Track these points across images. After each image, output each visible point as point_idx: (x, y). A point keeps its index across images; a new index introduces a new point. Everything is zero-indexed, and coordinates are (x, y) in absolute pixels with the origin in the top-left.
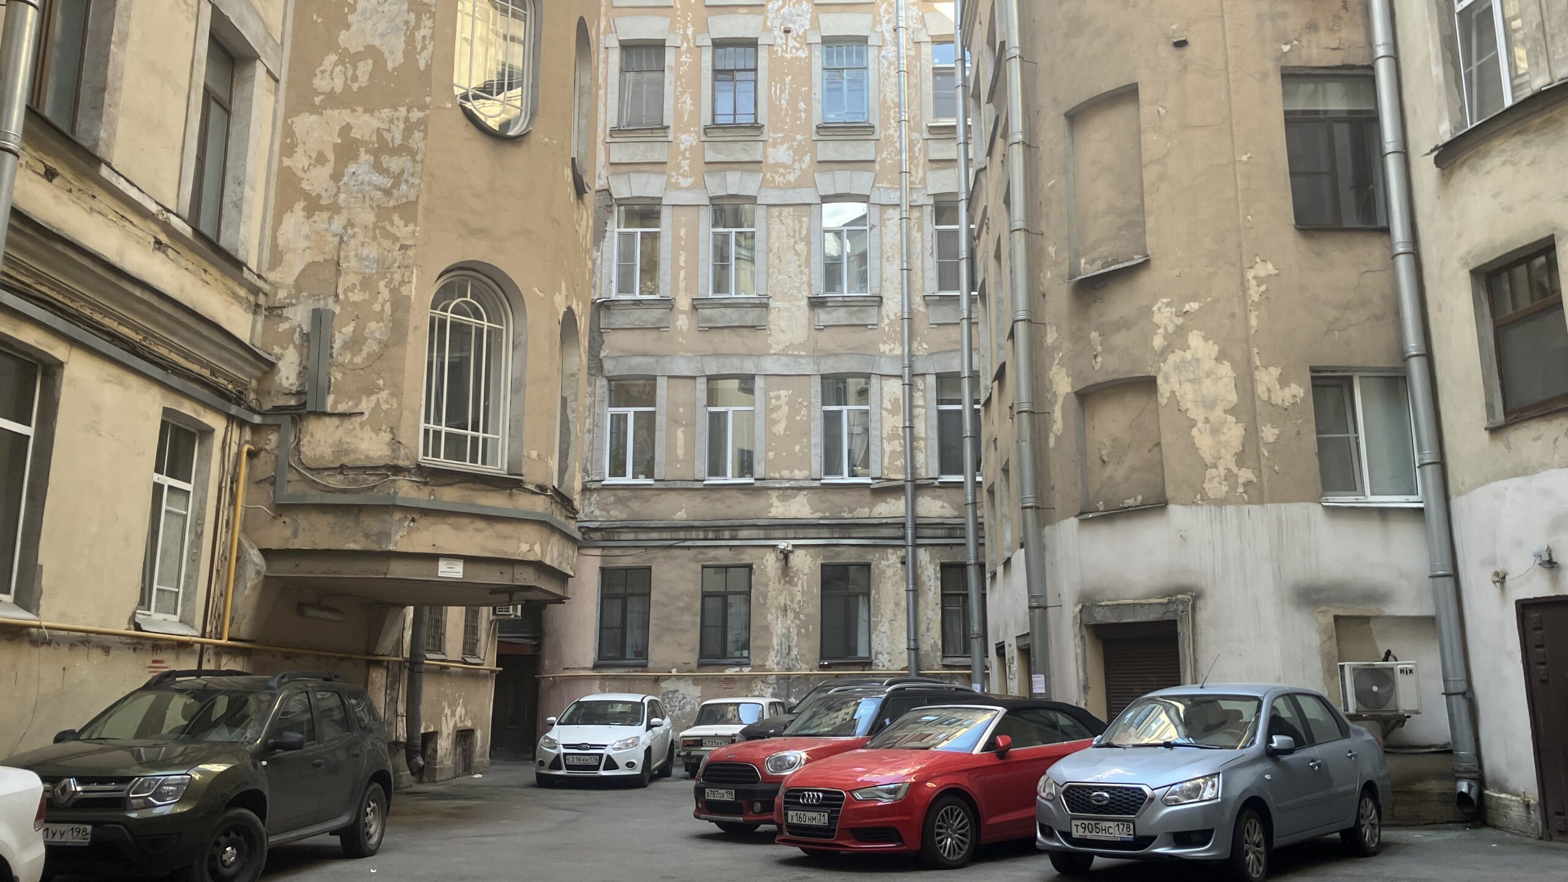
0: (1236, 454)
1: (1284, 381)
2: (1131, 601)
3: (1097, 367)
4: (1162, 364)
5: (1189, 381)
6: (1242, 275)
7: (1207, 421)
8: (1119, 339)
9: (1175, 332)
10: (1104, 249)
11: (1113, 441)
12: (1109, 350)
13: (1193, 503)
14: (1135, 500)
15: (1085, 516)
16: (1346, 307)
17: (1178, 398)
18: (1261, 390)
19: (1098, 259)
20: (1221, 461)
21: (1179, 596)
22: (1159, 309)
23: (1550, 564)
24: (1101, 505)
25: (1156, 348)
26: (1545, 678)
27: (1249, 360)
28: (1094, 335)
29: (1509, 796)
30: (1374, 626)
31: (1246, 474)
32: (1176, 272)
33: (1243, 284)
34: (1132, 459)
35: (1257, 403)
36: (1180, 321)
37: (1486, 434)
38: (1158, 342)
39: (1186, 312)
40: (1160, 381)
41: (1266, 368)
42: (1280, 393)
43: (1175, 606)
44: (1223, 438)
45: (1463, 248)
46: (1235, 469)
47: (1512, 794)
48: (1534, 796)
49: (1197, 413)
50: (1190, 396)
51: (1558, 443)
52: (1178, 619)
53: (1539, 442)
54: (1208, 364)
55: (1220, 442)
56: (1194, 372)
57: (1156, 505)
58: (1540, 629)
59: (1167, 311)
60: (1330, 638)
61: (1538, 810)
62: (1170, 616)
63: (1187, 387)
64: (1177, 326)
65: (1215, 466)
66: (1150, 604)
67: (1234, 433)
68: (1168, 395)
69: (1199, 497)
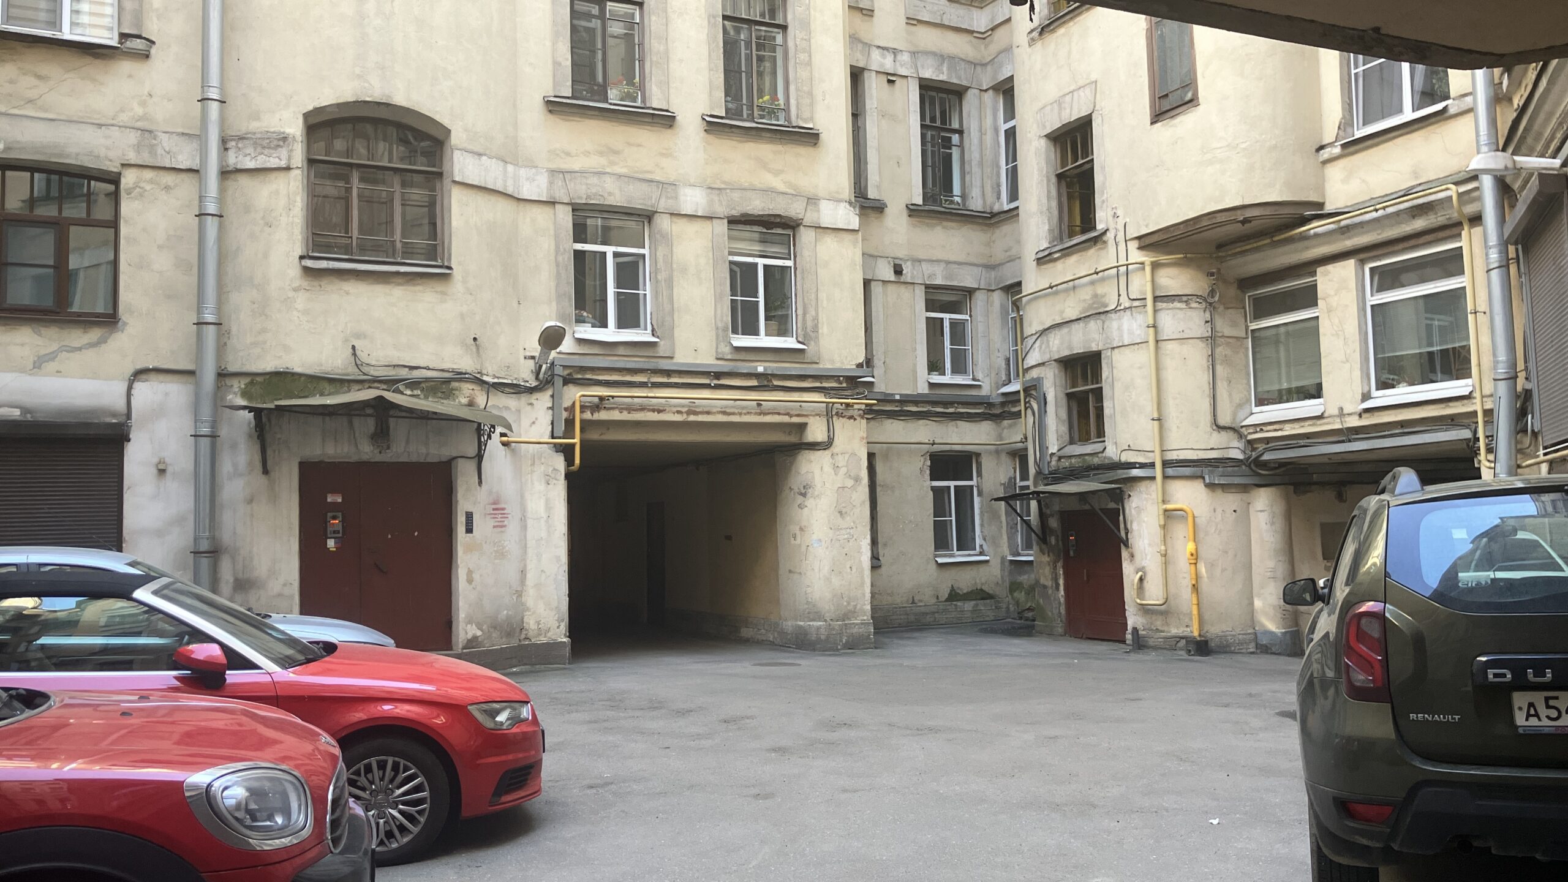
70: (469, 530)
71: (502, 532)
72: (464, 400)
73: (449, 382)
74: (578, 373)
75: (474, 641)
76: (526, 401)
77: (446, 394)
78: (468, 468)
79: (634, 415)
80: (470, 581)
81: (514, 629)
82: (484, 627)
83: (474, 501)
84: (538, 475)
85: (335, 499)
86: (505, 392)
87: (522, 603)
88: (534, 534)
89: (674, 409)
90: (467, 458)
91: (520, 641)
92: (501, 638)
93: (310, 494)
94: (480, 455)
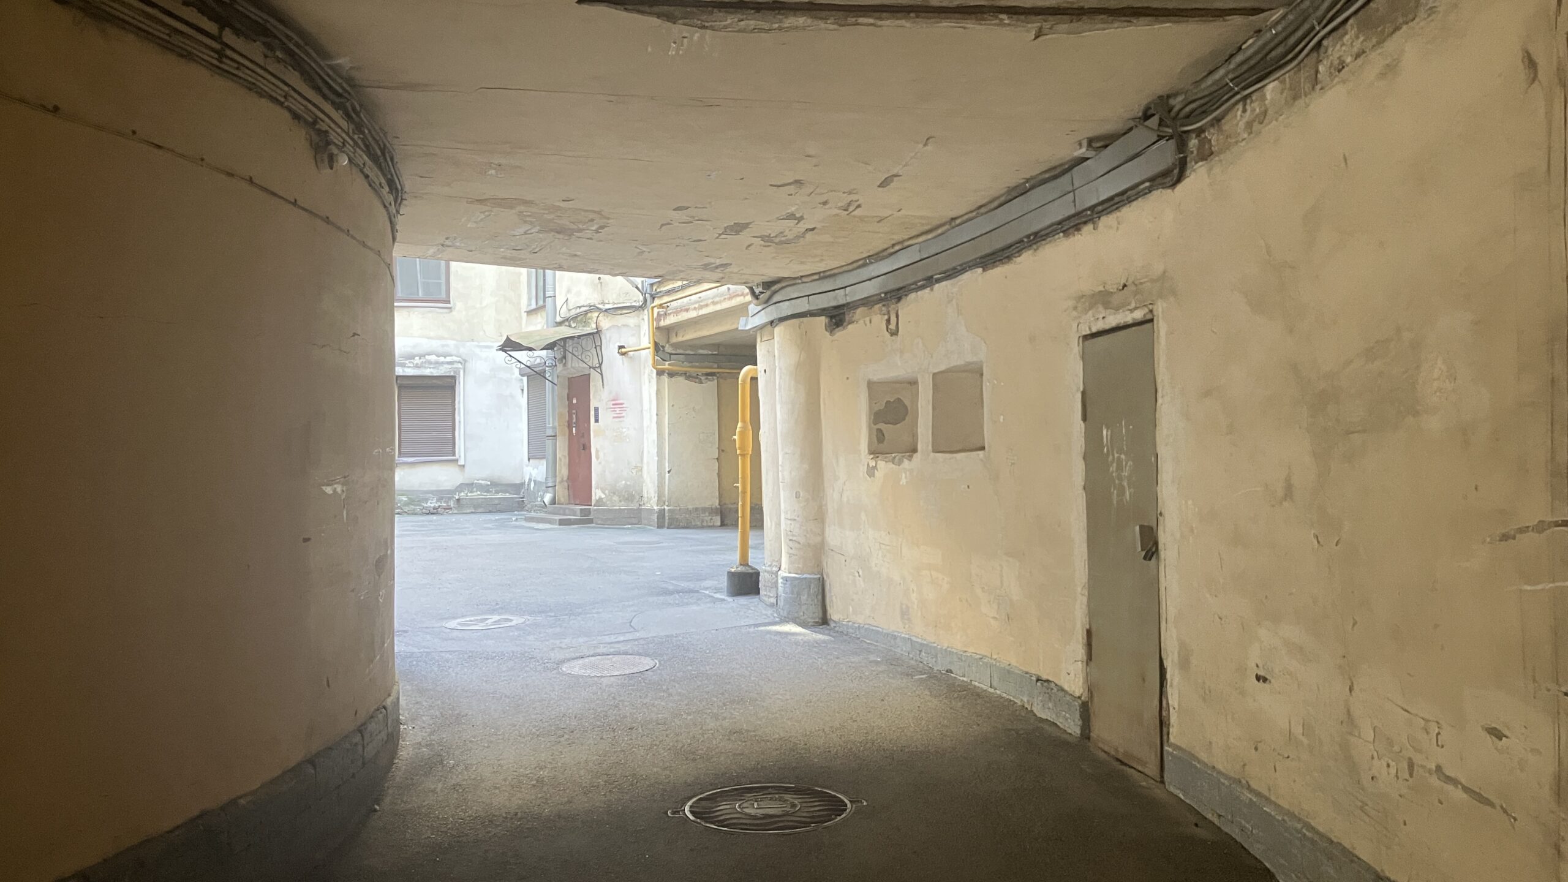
71: (620, 422)
72: (594, 326)
73: (587, 314)
74: (658, 287)
75: (600, 501)
76: (641, 317)
77: (586, 323)
78: (594, 375)
79: (679, 317)
80: (597, 458)
81: (632, 495)
82: (607, 492)
83: (599, 399)
84: (646, 375)
85: (575, 401)
86: (621, 314)
87: (641, 476)
88: (646, 423)
89: (693, 306)
90: (594, 368)
91: (640, 505)
92: (620, 501)
93: (569, 398)
94: (601, 364)
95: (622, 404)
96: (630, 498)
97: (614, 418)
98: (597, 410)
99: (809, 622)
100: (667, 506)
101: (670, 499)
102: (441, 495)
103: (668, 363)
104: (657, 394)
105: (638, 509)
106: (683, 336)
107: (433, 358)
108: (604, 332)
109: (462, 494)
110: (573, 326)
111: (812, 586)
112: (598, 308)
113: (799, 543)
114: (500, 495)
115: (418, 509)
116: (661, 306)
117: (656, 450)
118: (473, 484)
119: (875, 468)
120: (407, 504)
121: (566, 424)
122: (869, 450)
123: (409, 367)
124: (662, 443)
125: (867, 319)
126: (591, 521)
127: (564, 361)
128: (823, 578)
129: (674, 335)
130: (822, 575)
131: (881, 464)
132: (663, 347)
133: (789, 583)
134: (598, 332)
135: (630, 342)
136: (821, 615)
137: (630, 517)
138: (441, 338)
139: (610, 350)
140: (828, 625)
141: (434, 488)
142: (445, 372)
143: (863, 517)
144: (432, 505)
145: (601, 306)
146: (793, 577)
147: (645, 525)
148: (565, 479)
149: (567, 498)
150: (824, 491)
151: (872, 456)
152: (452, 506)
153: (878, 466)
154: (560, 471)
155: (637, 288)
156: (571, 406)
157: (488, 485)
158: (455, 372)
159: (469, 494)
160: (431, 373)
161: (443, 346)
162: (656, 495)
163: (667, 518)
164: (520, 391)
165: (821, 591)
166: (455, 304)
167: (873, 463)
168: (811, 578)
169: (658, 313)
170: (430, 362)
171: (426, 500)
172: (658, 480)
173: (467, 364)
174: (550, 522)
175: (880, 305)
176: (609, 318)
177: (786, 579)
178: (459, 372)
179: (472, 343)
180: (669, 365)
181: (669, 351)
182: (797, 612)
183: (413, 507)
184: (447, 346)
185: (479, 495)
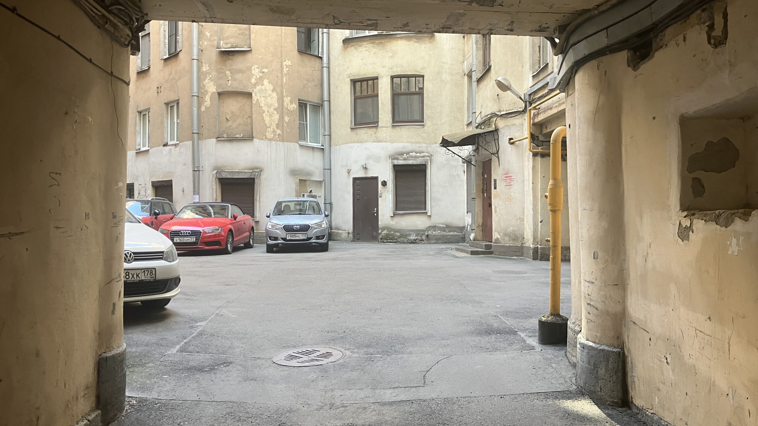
0: (276, 124)
1: (291, 102)
2: (238, 171)
3: (229, 85)
4: (254, 89)
5: (263, 97)
6: (282, 62)
7: (268, 111)
8: (238, 76)
9: (259, 78)
10: (232, 40)
11: (232, 113)
12: (234, 80)
13: (262, 139)
14: (240, 135)
15: (219, 139)
16: (308, 80)
17: (260, 102)
18: (285, 104)
19: (229, 43)
20: (272, 126)
21: (255, 170)
22: (254, 69)
23: (366, 168)
24: (225, 136)
25: (252, 83)
26: (359, 199)
27: (282, 93)
28: (228, 72)
29: (342, 231)
30: (307, 182)
31: (279, 132)
32: (261, 57)
33: (282, 66)
34: (240, 121)
35: (284, 108)
36: (261, 75)
37: (350, 130)
38: (253, 81)
39: (263, 72)
40: (253, 95)
41: (287, 97)
42: (290, 106)
43: (255, 173)
44: (273, 118)
45: (349, 72)
46: (276, 130)
47: (343, 231)
48: (351, 230)
49: (265, 108)
50: (263, 102)
51: (372, 135)
52: (256, 177)
53: (366, 134)
54: (270, 92)
55: (272, 119)
56: (265, 94)
57: (249, 138)
58: (359, 185)
59: (257, 70)
60: (298, 186)
61: (352, 234)
62: (253, 177)
63: (262, 99)
64: (260, 76)
65: (270, 127)
66: (245, 172)
67: (276, 117)
68: (256, 100)
69: (264, 137)
70: (495, 188)
71: (510, 188)
72: (494, 126)
73: (490, 119)
74: (534, 96)
75: (497, 240)
76: (524, 118)
77: (490, 125)
78: (494, 158)
79: (546, 114)
80: (496, 212)
81: (518, 237)
82: (501, 234)
83: (497, 174)
84: (526, 156)
85: (486, 176)
86: (511, 117)
87: (523, 224)
88: (526, 189)
89: (555, 105)
90: (493, 154)
91: (522, 244)
92: (510, 241)
93: (483, 175)
94: (498, 151)
95: (510, 177)
96: (515, 239)
97: (506, 186)
98: (495, 180)
99: (607, 401)
100: (540, 245)
101: (541, 241)
102: (418, 232)
103: (540, 148)
104: (533, 169)
105: (521, 246)
106: (550, 128)
107: (414, 154)
108: (500, 130)
109: (430, 232)
110: (483, 128)
111: (611, 360)
112: (497, 115)
113: (597, 309)
114: (451, 233)
115: (405, 240)
116: (535, 108)
117: (532, 207)
118: (435, 226)
119: (690, 228)
120: (399, 237)
121: (481, 191)
122: (681, 205)
123: (401, 160)
124: (536, 202)
125: (681, 37)
126: (491, 253)
127: (477, 151)
128: (624, 353)
129: (545, 127)
130: (623, 349)
131: (699, 224)
132: (538, 137)
133: (586, 351)
134: (496, 130)
135: (517, 136)
136: (620, 395)
137: (516, 252)
138: (418, 143)
139: (504, 141)
140: (630, 408)
141: (414, 228)
142: (420, 162)
143: (673, 288)
144: (413, 238)
145: (498, 113)
146: (590, 346)
147: (525, 257)
148: (481, 224)
149: (482, 236)
150: (625, 253)
151: (685, 213)
152: (424, 239)
153: (694, 228)
154: (477, 220)
155: (521, 98)
156: (484, 179)
157: (444, 227)
158: (425, 162)
159: (434, 232)
160: (413, 162)
161: (420, 147)
162: (532, 238)
163: (539, 253)
164: (463, 172)
165: (620, 367)
166: (426, 123)
167: (686, 223)
168: (608, 351)
169: (534, 113)
170: (412, 157)
171: (410, 235)
172: (533, 228)
173: (432, 157)
174: (466, 252)
175: (699, 12)
176: (503, 120)
177: (583, 346)
178: (428, 162)
179: (436, 145)
180: (541, 149)
181: (541, 140)
182: (594, 386)
183: (402, 239)
184: (421, 147)
185: (439, 233)
